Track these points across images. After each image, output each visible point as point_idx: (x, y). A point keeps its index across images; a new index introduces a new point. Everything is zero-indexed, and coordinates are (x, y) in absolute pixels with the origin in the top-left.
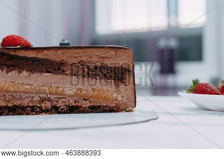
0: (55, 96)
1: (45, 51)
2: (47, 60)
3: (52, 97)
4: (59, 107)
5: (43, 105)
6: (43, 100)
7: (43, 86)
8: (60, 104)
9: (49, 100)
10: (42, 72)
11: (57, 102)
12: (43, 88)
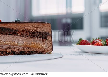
0: (13, 46)
1: (8, 24)
2: (9, 29)
3: (12, 47)
4: (15, 52)
5: (7, 51)
6: (7, 48)
7: (7, 41)
8: (16, 50)
9: (10, 48)
10: (7, 34)
11: (14, 49)
12: (7, 42)
